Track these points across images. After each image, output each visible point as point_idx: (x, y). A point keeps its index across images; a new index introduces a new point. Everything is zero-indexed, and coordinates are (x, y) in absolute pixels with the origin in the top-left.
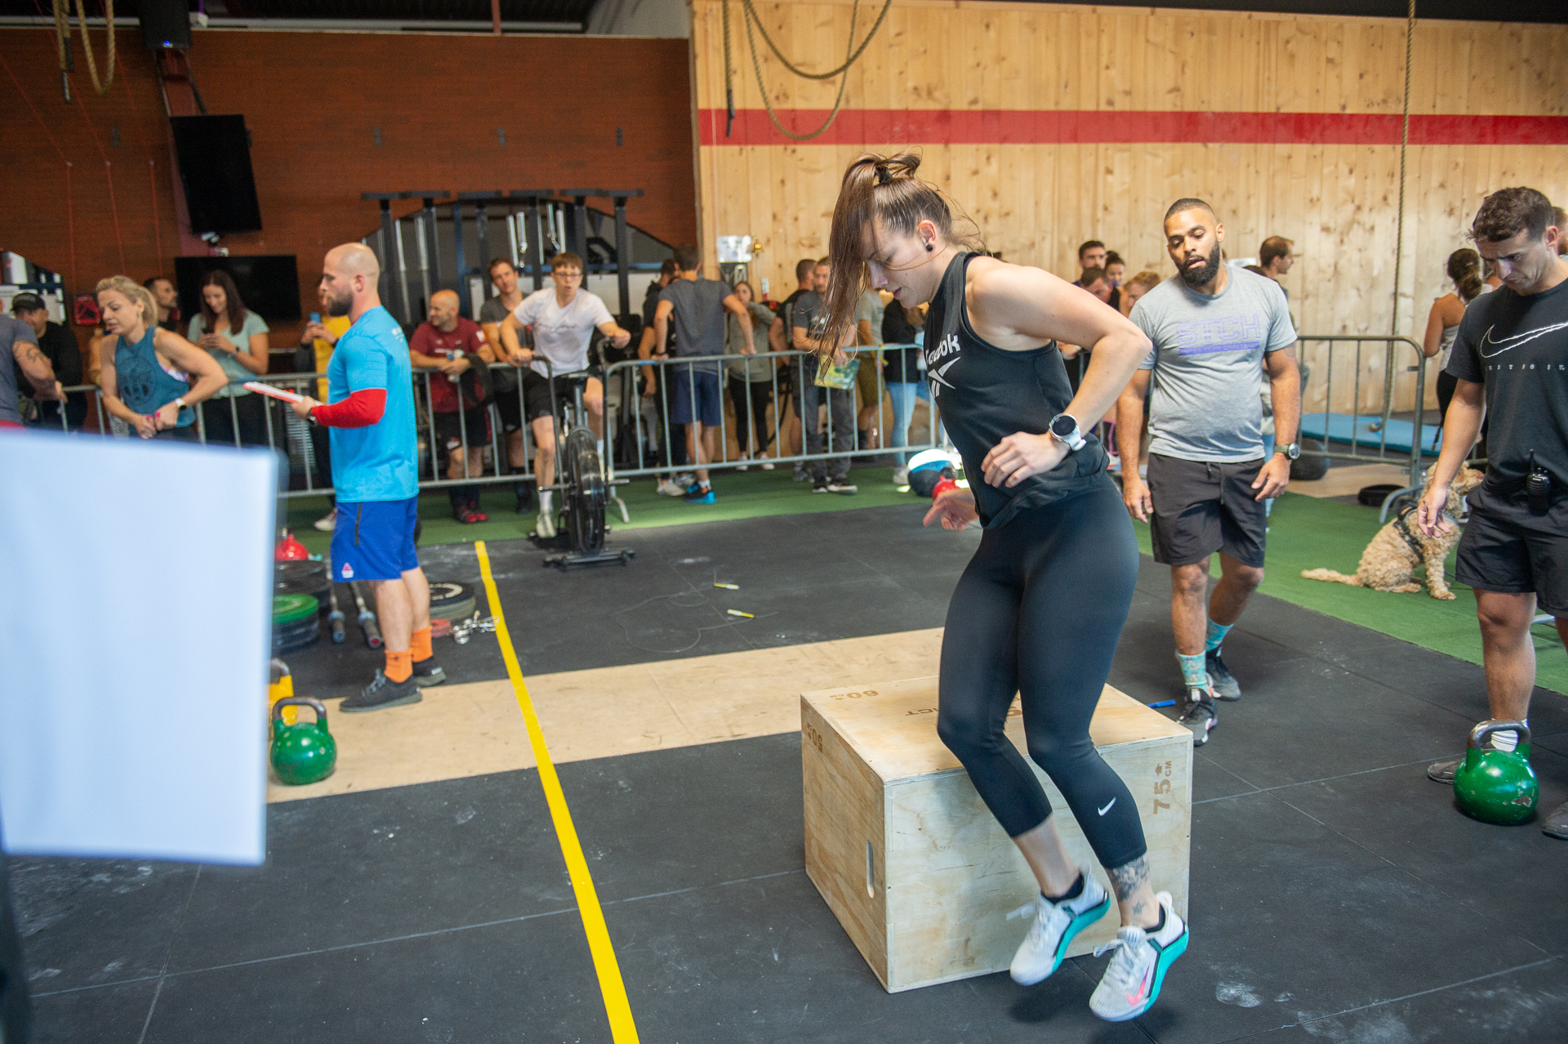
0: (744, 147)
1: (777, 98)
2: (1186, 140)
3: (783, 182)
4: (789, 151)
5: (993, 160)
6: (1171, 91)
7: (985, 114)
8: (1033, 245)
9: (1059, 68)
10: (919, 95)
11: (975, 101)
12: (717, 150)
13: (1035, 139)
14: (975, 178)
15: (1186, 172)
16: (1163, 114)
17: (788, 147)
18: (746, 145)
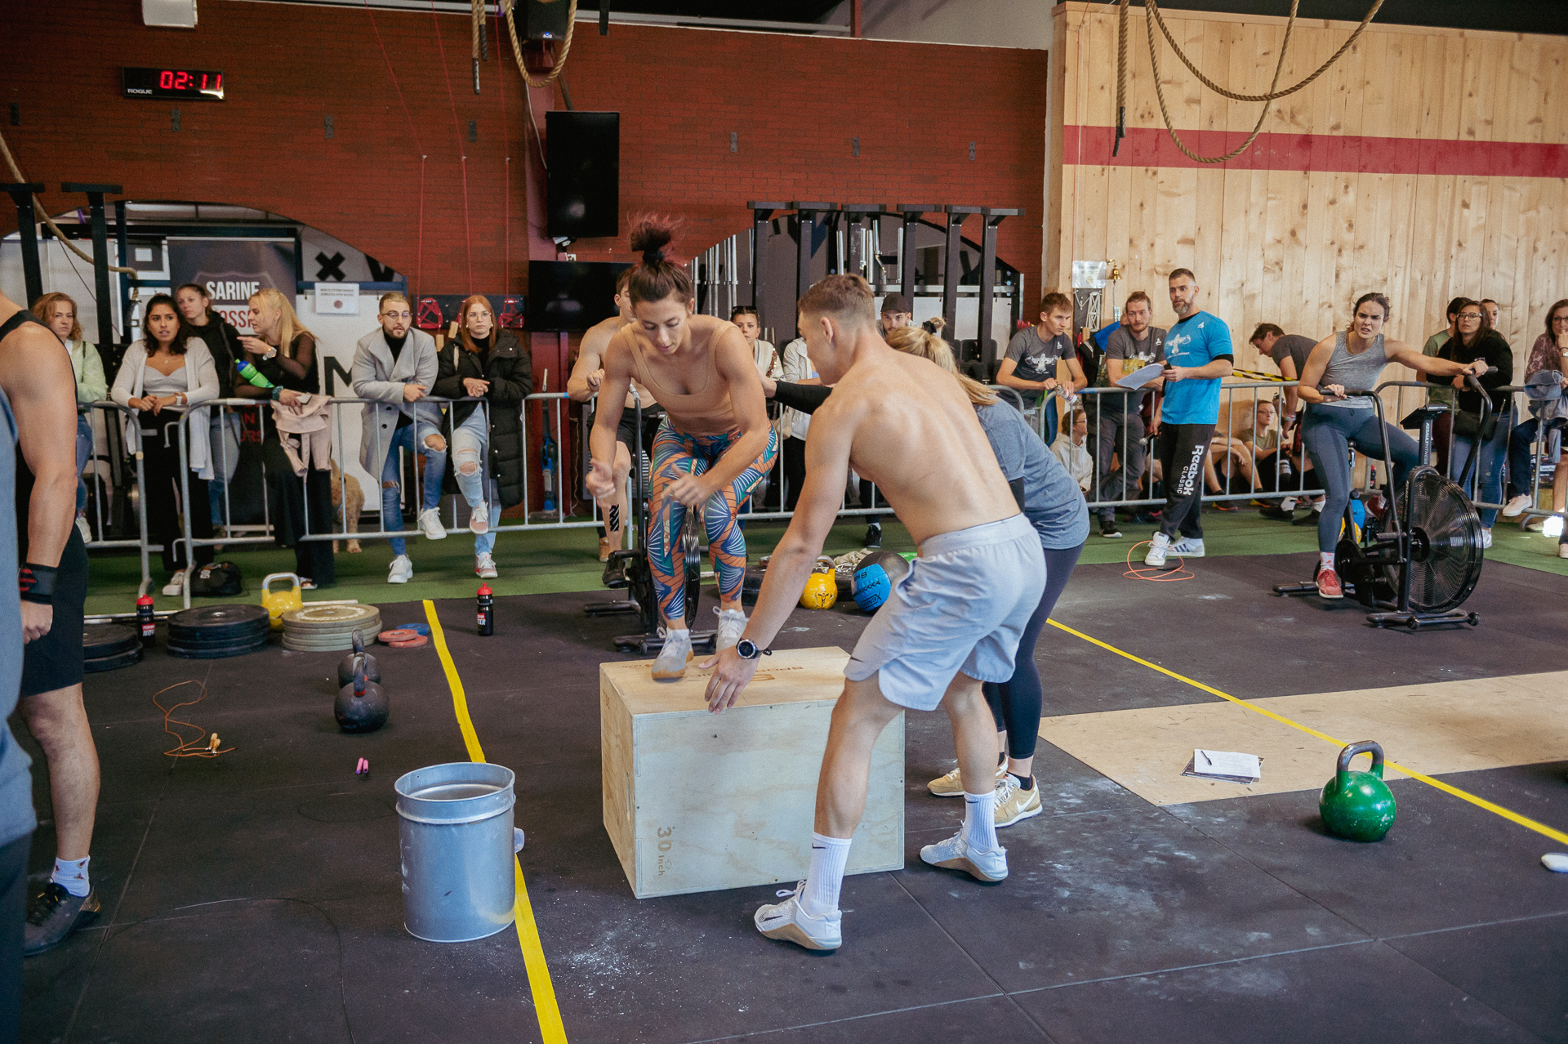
0: (1105, 167)
1: (1142, 116)
2: (1545, 174)
3: (1142, 205)
4: (1150, 173)
5: (1350, 189)
6: (1531, 122)
7: (1345, 139)
8: (1385, 280)
9: (1422, 95)
10: (1282, 118)
11: (1337, 127)
12: (1081, 169)
13: (1397, 170)
14: (1330, 206)
15: (1542, 209)
16: (1523, 146)
17: (1149, 168)
18: (1109, 164)
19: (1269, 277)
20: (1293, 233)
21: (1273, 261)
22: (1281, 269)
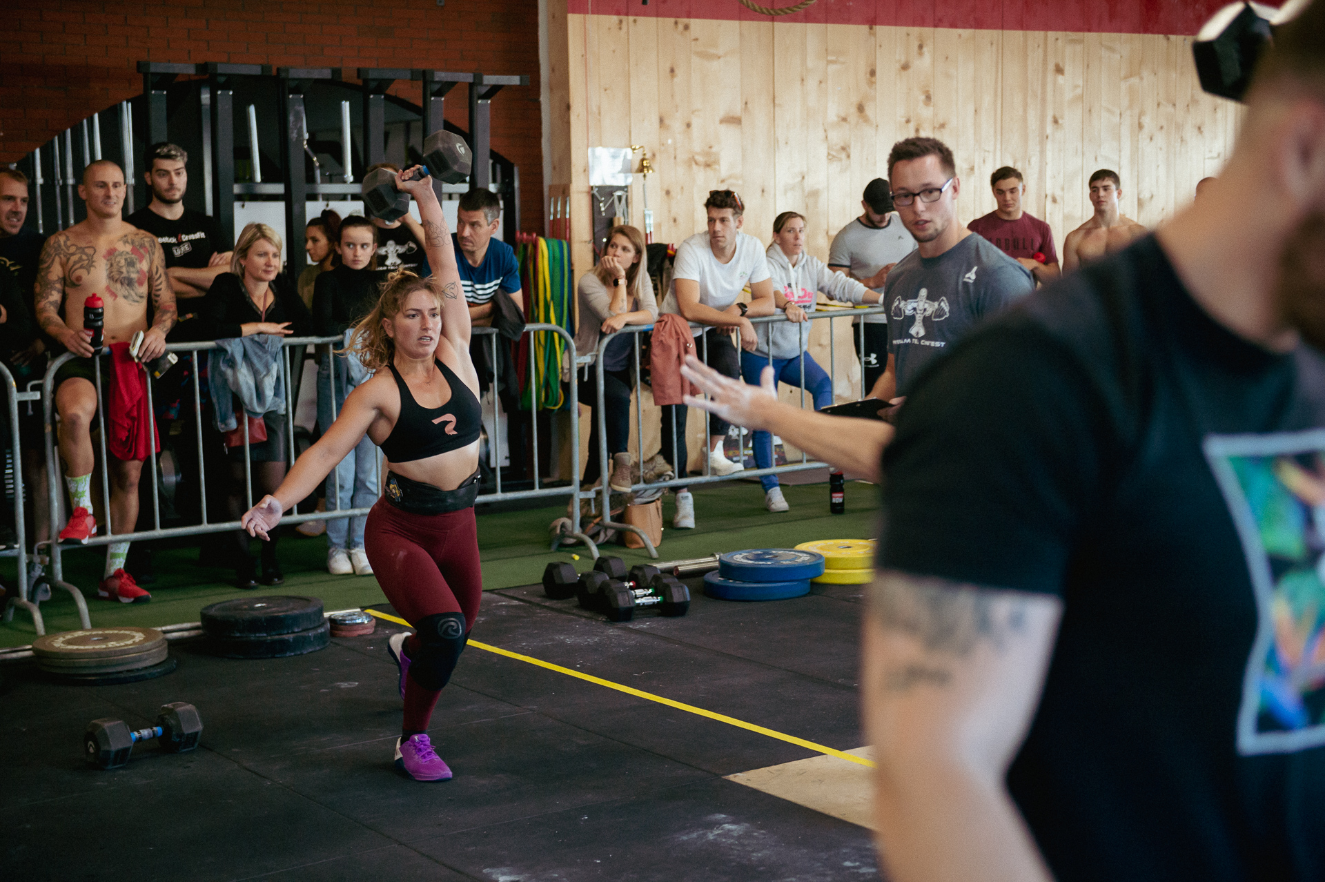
0: (623, 18)
2: (1146, 31)
3: (672, 71)
4: (681, 27)
5: (925, 49)
8: (972, 169)
12: (593, 19)
13: (979, 24)
14: (904, 73)
15: (1145, 74)
17: (679, 20)
18: (627, 14)
19: (835, 167)
20: (861, 108)
21: (838, 147)
22: (849, 156)
